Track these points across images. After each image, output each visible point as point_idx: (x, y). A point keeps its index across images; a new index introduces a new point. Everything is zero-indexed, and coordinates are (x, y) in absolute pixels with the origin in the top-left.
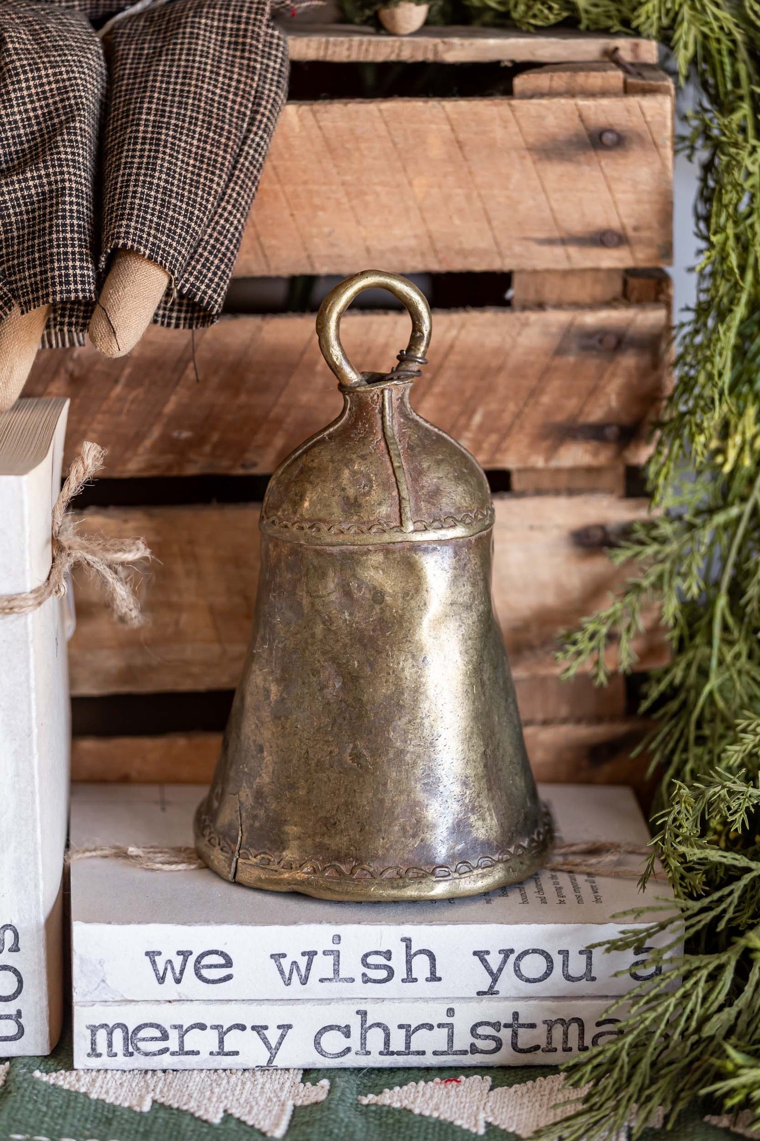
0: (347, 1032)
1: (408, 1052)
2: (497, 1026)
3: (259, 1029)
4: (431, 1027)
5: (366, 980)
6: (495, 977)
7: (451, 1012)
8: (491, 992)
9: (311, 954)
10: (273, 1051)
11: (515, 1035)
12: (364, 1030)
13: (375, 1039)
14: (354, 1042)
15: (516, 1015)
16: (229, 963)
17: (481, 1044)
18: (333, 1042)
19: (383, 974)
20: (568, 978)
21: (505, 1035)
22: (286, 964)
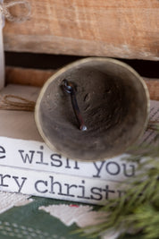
0: (46, 183)
1: (68, 195)
2: (100, 190)
3: (15, 178)
4: (76, 186)
5: (53, 165)
6: (99, 170)
7: (83, 182)
8: (98, 176)
9: (33, 152)
10: (21, 187)
11: (107, 194)
12: (52, 184)
13: (56, 188)
14: (49, 188)
15: (107, 187)
16: (4, 152)
17: (95, 196)
18: (41, 187)
19: (58, 163)
20: (126, 175)
21: (104, 193)
22: (24, 154)
